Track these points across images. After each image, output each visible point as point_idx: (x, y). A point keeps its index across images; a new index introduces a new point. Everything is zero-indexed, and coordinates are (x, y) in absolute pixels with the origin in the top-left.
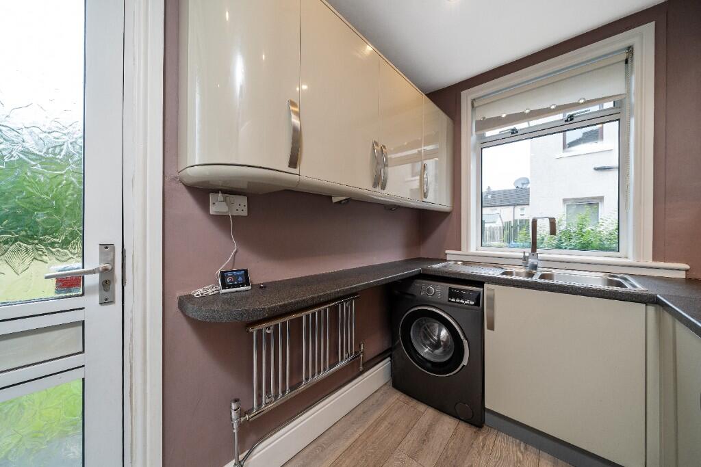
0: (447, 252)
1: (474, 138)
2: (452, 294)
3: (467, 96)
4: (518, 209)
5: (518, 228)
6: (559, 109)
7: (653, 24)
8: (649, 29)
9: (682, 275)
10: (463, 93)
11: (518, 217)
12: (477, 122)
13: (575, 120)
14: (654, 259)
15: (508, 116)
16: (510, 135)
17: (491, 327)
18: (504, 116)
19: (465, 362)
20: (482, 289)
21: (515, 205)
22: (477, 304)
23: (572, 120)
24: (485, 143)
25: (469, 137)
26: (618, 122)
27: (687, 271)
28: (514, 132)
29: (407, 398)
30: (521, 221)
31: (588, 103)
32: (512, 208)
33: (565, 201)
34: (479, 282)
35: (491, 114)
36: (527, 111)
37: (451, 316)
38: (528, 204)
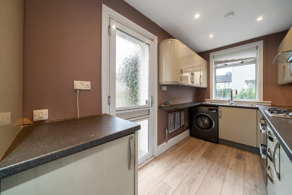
0: (205, 99)
1: (214, 66)
2: (209, 109)
3: (211, 55)
4: (227, 83)
5: (227, 92)
6: (239, 60)
7: (263, 41)
8: (262, 42)
9: (270, 104)
10: (211, 54)
11: (227, 87)
12: (215, 62)
13: (243, 63)
14: (263, 101)
15: (224, 61)
16: (224, 66)
17: (220, 118)
18: (223, 61)
19: (213, 127)
20: (217, 108)
21: (225, 82)
22: (216, 112)
23: (243, 62)
24: (216, 68)
25: (213, 66)
26: (255, 64)
27: (271, 103)
28: (226, 65)
29: (196, 139)
30: (228, 89)
31: (246, 59)
32: (224, 83)
33: (246, 81)
34: (217, 106)
35: (219, 60)
36: (230, 60)
37: (209, 115)
38: (231, 82)
